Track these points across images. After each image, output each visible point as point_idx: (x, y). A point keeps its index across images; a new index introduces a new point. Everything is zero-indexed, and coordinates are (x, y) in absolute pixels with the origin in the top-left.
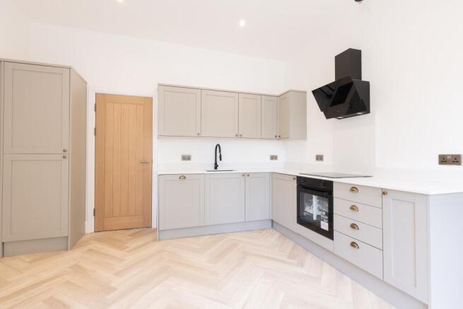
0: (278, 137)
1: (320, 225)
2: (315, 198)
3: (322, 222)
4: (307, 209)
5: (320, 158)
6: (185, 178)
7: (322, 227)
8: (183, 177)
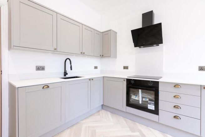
0: (102, 56)
1: (148, 107)
2: (140, 90)
3: (149, 105)
4: (133, 97)
5: (126, 68)
6: (48, 87)
7: (149, 108)
8: (47, 86)
